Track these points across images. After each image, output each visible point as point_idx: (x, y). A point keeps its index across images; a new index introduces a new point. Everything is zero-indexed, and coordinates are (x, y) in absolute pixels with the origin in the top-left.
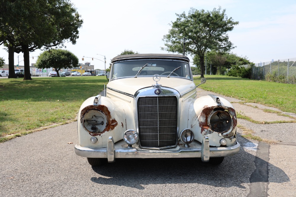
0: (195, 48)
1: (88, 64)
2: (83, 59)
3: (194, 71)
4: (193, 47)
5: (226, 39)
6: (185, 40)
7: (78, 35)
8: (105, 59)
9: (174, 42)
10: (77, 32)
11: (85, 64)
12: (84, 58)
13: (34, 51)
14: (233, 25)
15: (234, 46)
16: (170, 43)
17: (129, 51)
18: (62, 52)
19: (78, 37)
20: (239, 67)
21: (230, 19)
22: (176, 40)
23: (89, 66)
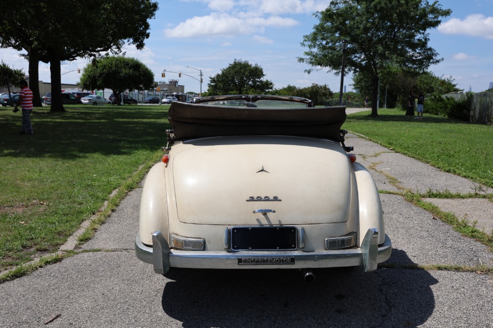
0: (363, 60)
1: (174, 83)
2: (163, 75)
3: (354, 100)
4: (359, 58)
5: (423, 44)
6: (346, 43)
7: (148, 31)
8: (201, 75)
9: (324, 48)
10: (147, 26)
11: (169, 83)
12: (165, 72)
13: (74, 59)
14: (440, 18)
15: (438, 58)
16: (315, 50)
17: (243, 63)
18: (124, 62)
19: (148, 36)
20: (444, 96)
21: (433, 5)
22: (327, 43)
23: (177, 86)
